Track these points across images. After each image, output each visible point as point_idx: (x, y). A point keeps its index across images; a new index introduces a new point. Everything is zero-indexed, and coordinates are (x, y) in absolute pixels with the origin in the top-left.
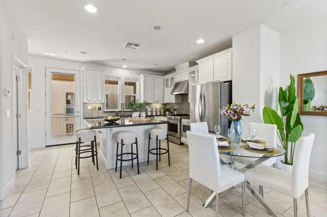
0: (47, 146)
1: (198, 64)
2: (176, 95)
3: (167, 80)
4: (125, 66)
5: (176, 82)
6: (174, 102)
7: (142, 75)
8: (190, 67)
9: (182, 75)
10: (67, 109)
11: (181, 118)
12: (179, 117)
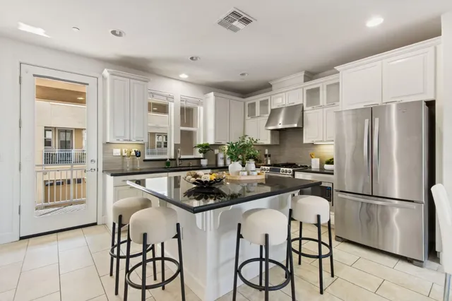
0: (22, 238)
1: (339, 72)
2: (272, 130)
3: (253, 105)
4: (184, 76)
5: (274, 107)
6: (268, 142)
7: (212, 94)
8: (305, 81)
9: (287, 96)
10: (46, 155)
11: (294, 171)
12: (291, 170)
